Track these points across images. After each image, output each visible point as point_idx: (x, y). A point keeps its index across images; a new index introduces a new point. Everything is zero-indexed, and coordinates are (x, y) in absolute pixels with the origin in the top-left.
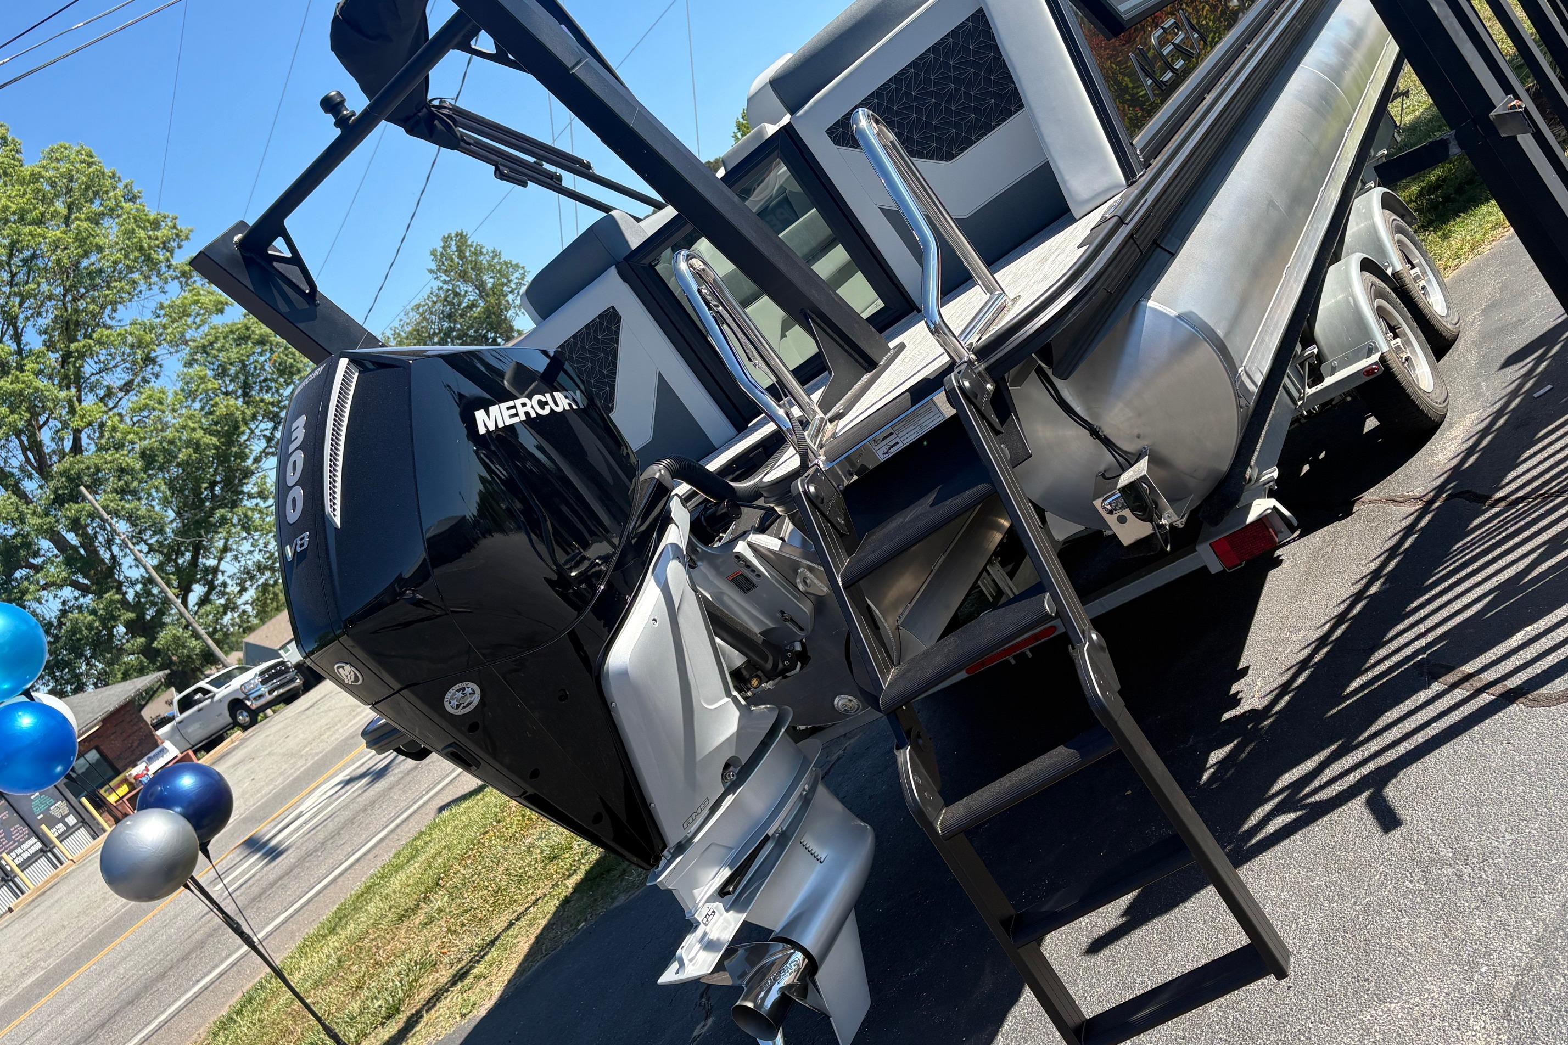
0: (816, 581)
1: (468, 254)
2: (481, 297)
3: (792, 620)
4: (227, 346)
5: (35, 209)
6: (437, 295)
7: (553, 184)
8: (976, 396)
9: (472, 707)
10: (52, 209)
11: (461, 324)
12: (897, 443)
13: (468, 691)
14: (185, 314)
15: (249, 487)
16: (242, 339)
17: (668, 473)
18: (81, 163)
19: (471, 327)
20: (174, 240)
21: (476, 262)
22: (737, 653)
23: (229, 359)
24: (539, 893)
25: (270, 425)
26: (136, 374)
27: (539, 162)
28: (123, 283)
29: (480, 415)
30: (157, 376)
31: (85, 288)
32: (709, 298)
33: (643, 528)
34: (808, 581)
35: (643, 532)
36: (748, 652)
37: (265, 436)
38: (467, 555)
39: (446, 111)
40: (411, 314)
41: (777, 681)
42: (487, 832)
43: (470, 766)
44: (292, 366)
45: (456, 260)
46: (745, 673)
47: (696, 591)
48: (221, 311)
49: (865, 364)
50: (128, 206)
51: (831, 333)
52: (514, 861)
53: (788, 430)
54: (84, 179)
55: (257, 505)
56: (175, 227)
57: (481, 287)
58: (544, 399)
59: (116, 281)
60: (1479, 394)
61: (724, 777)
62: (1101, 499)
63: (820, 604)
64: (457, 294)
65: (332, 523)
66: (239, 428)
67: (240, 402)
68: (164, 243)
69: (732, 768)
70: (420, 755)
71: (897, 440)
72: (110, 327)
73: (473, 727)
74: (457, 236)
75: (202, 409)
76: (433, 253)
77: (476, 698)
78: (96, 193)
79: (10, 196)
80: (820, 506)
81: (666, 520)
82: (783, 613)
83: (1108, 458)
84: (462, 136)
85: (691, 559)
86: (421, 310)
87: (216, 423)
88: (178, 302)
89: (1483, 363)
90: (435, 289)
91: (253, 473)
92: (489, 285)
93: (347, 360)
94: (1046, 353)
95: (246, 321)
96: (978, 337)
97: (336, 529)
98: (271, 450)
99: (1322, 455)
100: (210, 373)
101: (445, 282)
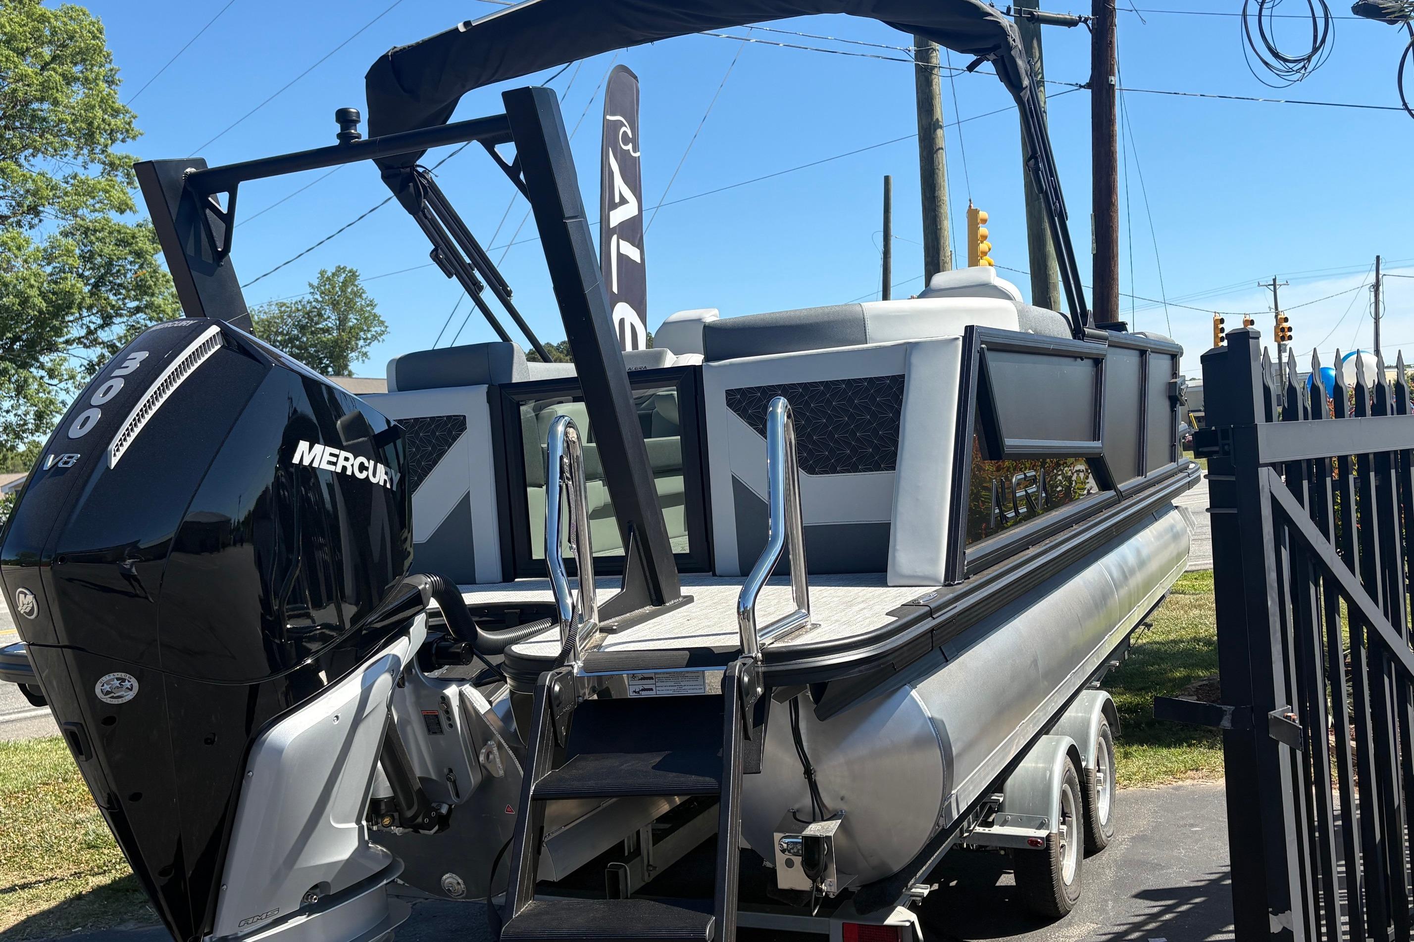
0: (498, 760)
1: (349, 290)
2: (338, 328)
3: (454, 783)
4: (108, 240)
5: (25, 41)
6: (304, 306)
7: (473, 290)
8: (747, 695)
9: (120, 701)
10: (39, 50)
11: (308, 339)
12: (652, 690)
13: (127, 684)
14: (90, 193)
15: (45, 359)
16: (122, 242)
17: (431, 590)
18: (89, 32)
19: (315, 346)
20: (122, 134)
21: (351, 300)
22: (388, 784)
23: (101, 251)
24: (58, 873)
25: (100, 321)
26: (14, 214)
27: (473, 266)
28: (56, 140)
29: (303, 445)
30: (31, 227)
31: (21, 124)
32: (566, 468)
33: (379, 625)
34: (491, 756)
35: (376, 629)
36: (398, 790)
37: (88, 327)
38: (206, 554)
39: (425, 182)
40: (273, 307)
41: (407, 830)
42: (47, 784)
43: (81, 754)
44: (150, 287)
45: (338, 289)
46: (383, 807)
47: (389, 708)
48: (122, 212)
49: (654, 597)
50: (103, 86)
51: (642, 554)
52: (54, 827)
53: (566, 621)
54: (82, 45)
55: (42, 378)
56: (129, 124)
57: (343, 321)
58: (366, 464)
59: (51, 134)
60: (1102, 910)
61: (307, 895)
62: (782, 835)
63: (488, 781)
64: (320, 315)
65: (108, 460)
66: (71, 308)
67: (86, 289)
68: (112, 130)
69: (318, 891)
70: (37, 700)
71: (653, 687)
72: (20, 166)
73: (109, 721)
74: (350, 271)
75: (51, 275)
76: (322, 273)
77: (130, 696)
78: (84, 60)
79: (11, 20)
80: (555, 709)
81: (402, 629)
82: (451, 771)
83: (807, 801)
84: (424, 208)
85: (403, 678)
86: (283, 309)
87: (54, 293)
88: (91, 182)
89: (1118, 883)
90: (306, 300)
91: (57, 350)
92: (351, 324)
93: (218, 329)
94: (819, 691)
95: (136, 231)
96: (771, 641)
97: (108, 468)
98: (85, 341)
99: (953, 883)
100: (77, 252)
101: (317, 301)
